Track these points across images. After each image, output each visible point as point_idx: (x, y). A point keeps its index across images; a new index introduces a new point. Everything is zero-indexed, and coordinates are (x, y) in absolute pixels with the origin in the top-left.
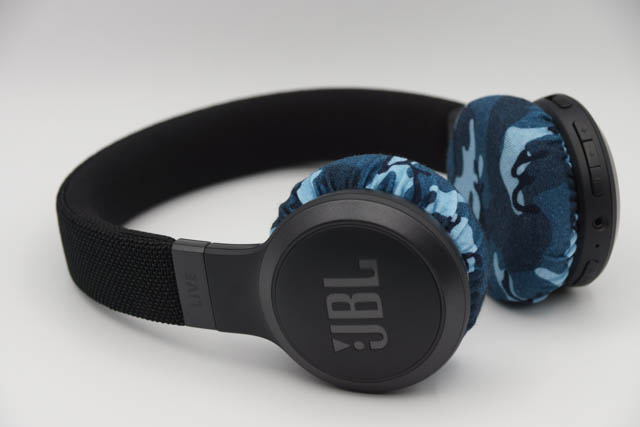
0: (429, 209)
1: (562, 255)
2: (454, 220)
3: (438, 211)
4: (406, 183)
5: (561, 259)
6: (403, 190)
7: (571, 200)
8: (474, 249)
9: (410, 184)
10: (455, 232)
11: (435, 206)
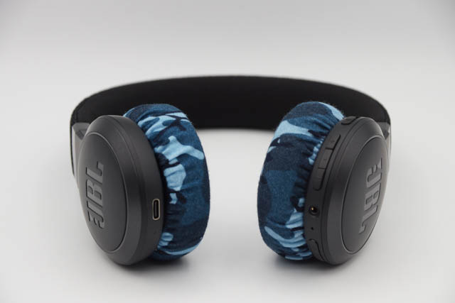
0: (158, 149)
1: (284, 224)
2: (171, 163)
3: (163, 153)
4: (158, 127)
5: (280, 226)
6: (152, 131)
7: (297, 185)
8: (178, 189)
9: (161, 129)
10: (168, 171)
11: (164, 149)
